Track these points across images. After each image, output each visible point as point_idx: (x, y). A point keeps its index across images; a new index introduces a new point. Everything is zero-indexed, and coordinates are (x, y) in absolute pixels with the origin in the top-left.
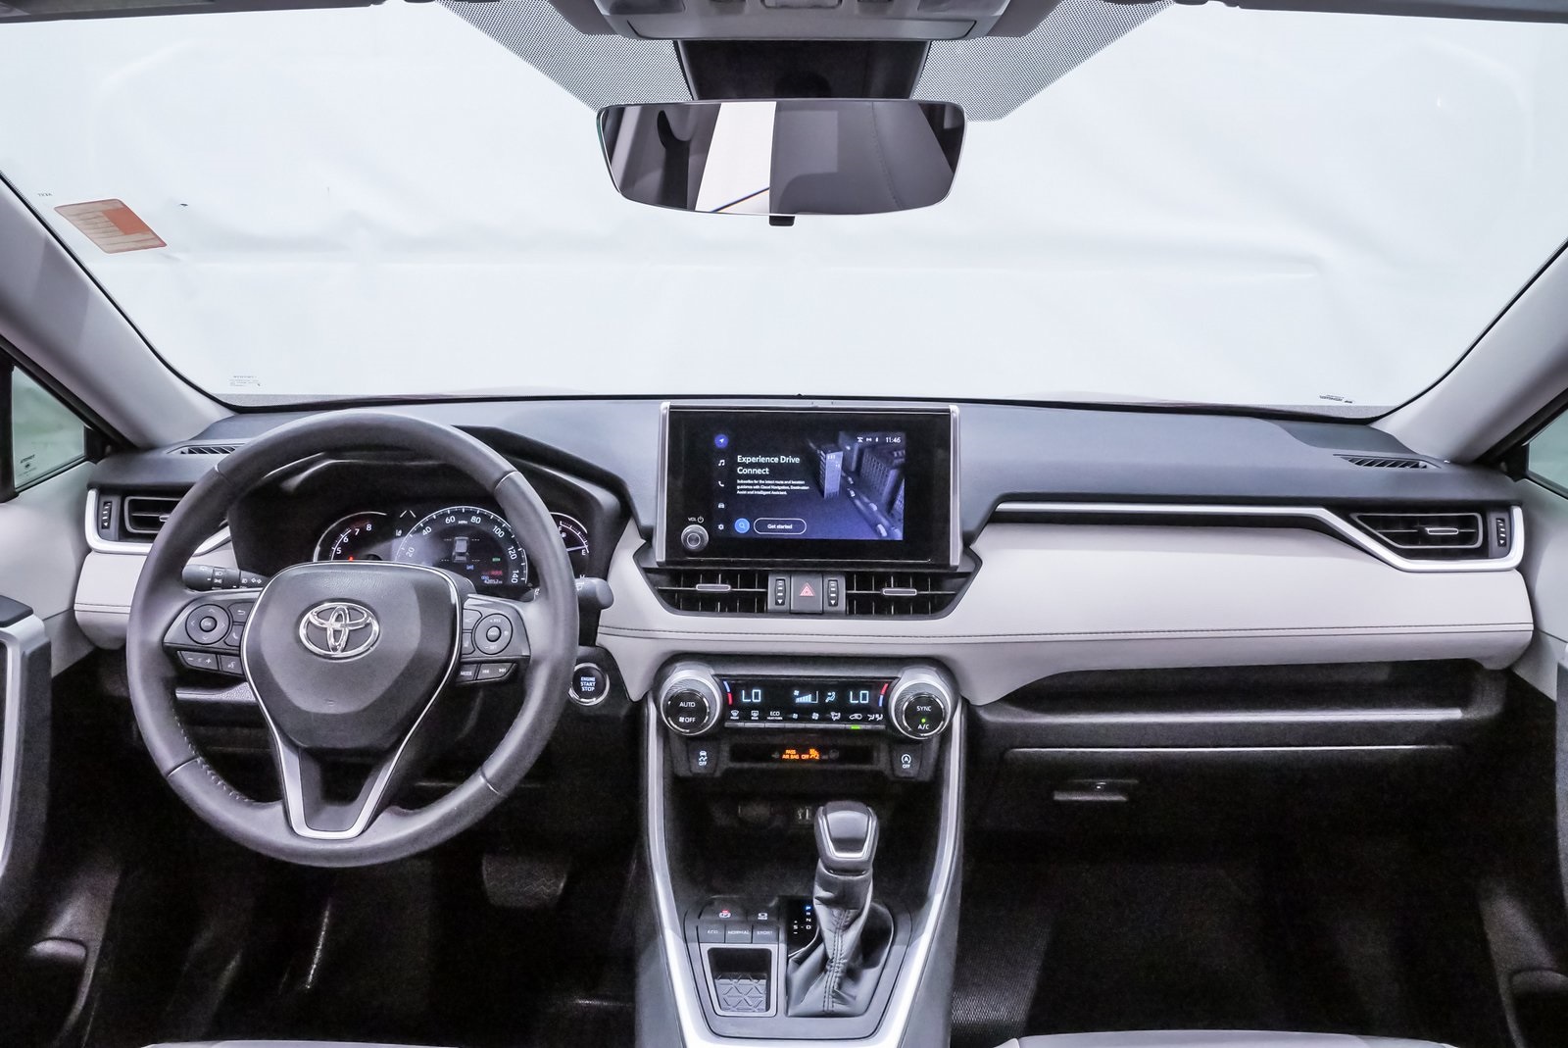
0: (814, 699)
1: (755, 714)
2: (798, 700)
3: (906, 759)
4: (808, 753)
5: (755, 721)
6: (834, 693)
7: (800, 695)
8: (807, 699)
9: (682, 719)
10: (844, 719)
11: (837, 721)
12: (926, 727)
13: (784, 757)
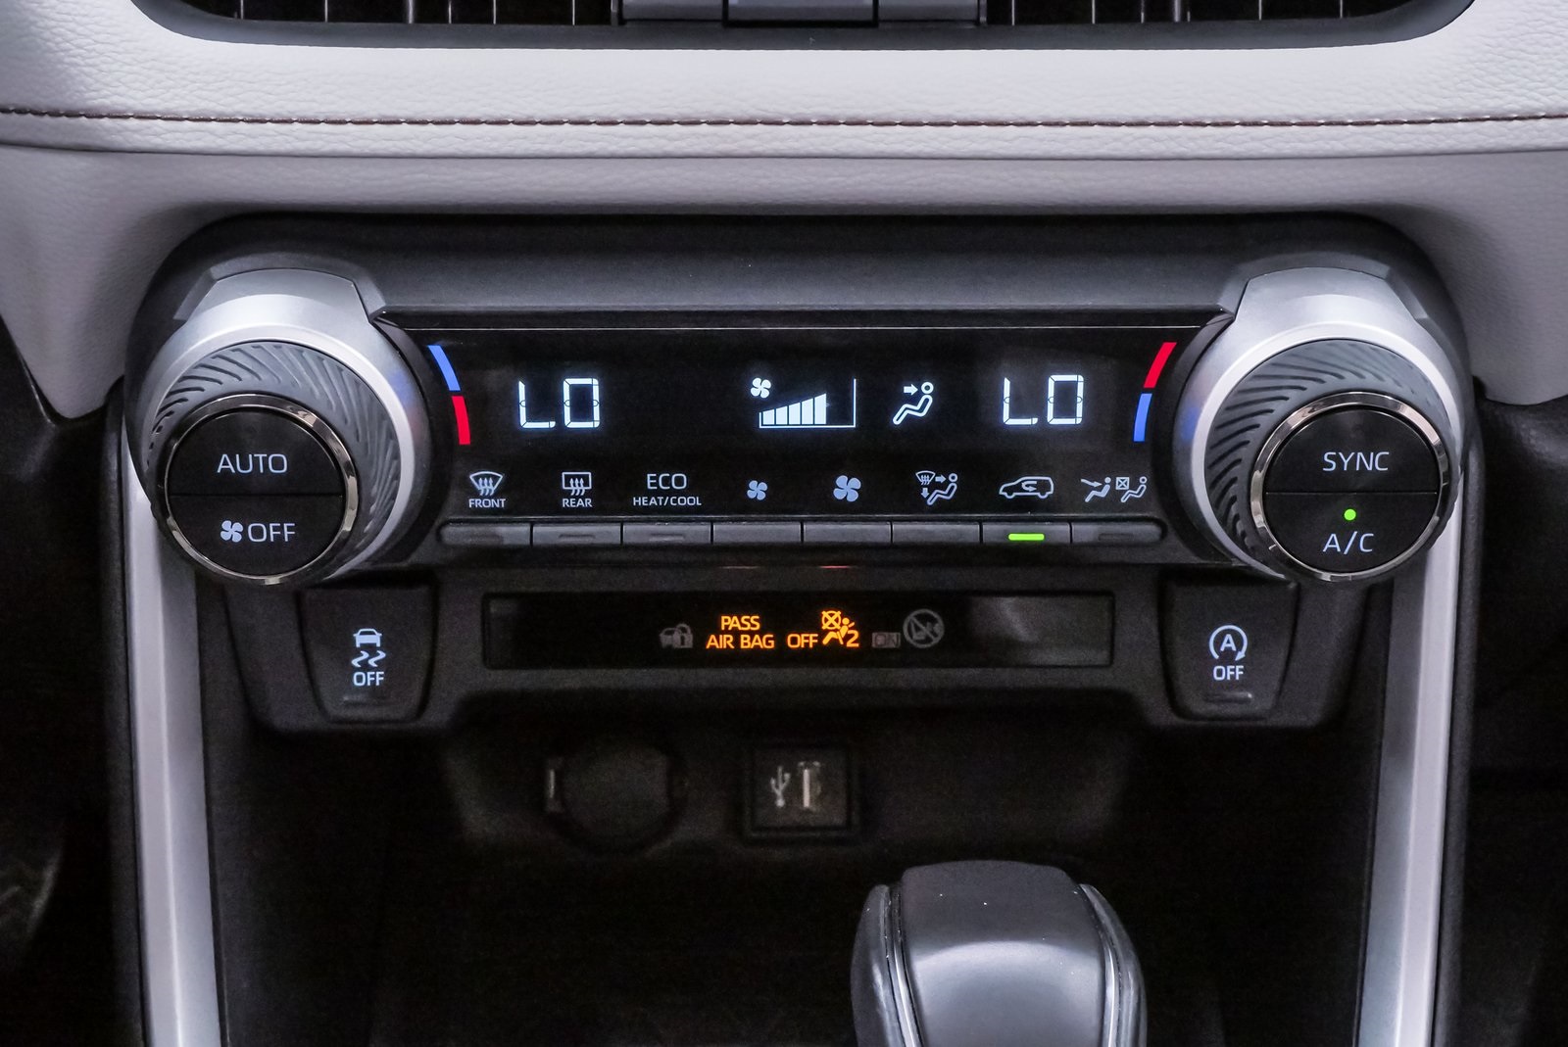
0: (836, 412)
1: (577, 486)
2: (768, 419)
3: (1228, 643)
4: (815, 626)
5: (578, 515)
6: (928, 388)
7: (777, 399)
8: (811, 412)
9: (231, 531)
10: (976, 499)
11: (943, 511)
12: (1361, 541)
13: (712, 642)
